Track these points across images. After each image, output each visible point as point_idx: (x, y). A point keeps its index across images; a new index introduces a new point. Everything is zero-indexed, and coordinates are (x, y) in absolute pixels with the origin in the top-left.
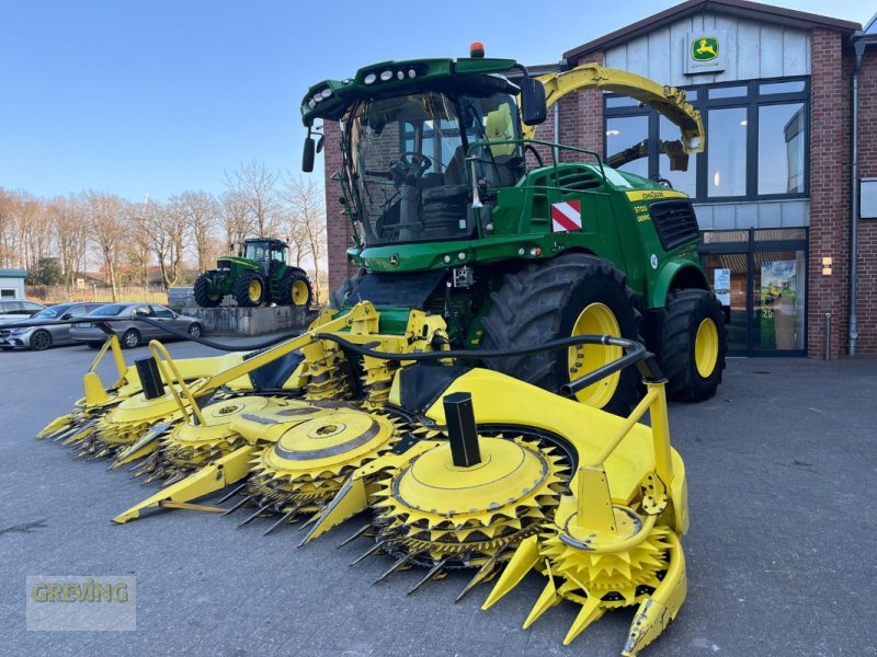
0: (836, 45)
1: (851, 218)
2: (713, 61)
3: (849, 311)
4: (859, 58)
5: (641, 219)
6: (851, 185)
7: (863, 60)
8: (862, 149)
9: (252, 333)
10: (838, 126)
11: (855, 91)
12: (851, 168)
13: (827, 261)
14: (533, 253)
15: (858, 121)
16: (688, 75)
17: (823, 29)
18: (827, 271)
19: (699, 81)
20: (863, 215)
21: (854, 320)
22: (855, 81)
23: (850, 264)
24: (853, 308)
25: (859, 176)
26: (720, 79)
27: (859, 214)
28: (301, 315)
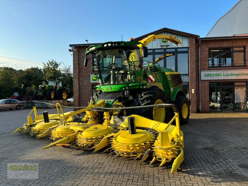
0: (194, 40)
1: (199, 80)
2: (166, 43)
3: (199, 101)
4: (200, 43)
5: (169, 79)
6: (199, 72)
7: (201, 44)
8: (201, 64)
9: (52, 107)
10: (195, 59)
11: (199, 51)
12: (198, 68)
13: (193, 90)
14: (144, 87)
15: (200, 57)
16: (162, 46)
17: (191, 37)
18: (193, 92)
19: (164, 47)
20: (202, 79)
21: (200, 104)
22: (199, 49)
23: (199, 91)
24: (200, 101)
25: (201, 70)
26: (169, 47)
27: (201, 79)
28: (66, 102)
